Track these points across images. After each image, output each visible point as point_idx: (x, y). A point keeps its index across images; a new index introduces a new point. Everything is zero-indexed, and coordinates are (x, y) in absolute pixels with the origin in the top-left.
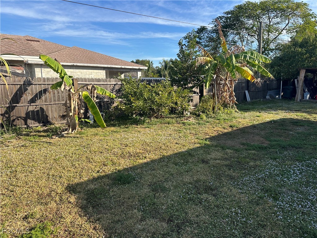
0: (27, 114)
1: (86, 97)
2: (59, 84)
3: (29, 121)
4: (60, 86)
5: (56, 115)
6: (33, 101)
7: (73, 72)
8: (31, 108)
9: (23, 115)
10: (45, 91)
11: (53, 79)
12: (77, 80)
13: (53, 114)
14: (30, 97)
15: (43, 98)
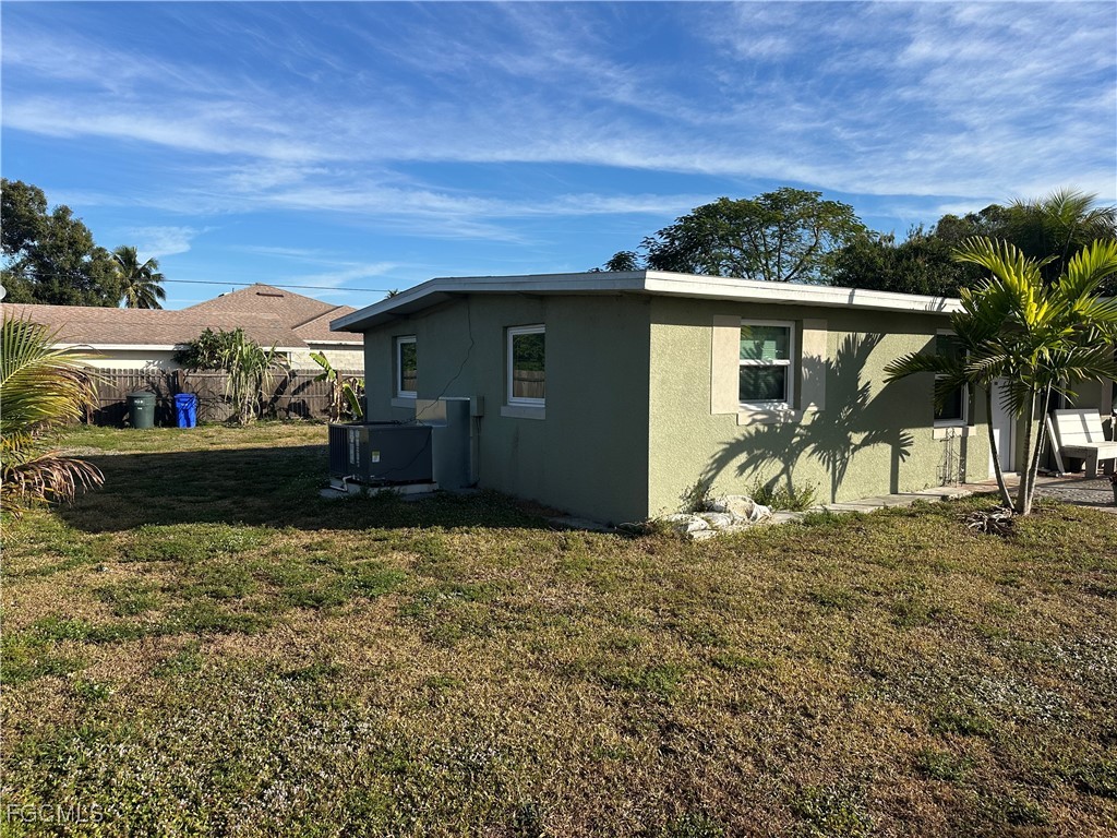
0: (290, 405)
1: (347, 389)
2: (324, 377)
3: (291, 413)
4: (325, 379)
5: (317, 409)
6: (295, 393)
7: (340, 355)
8: (293, 400)
9: (286, 407)
10: (309, 383)
11: (316, 372)
12: (342, 372)
13: (315, 408)
14: (293, 390)
15: (306, 390)
